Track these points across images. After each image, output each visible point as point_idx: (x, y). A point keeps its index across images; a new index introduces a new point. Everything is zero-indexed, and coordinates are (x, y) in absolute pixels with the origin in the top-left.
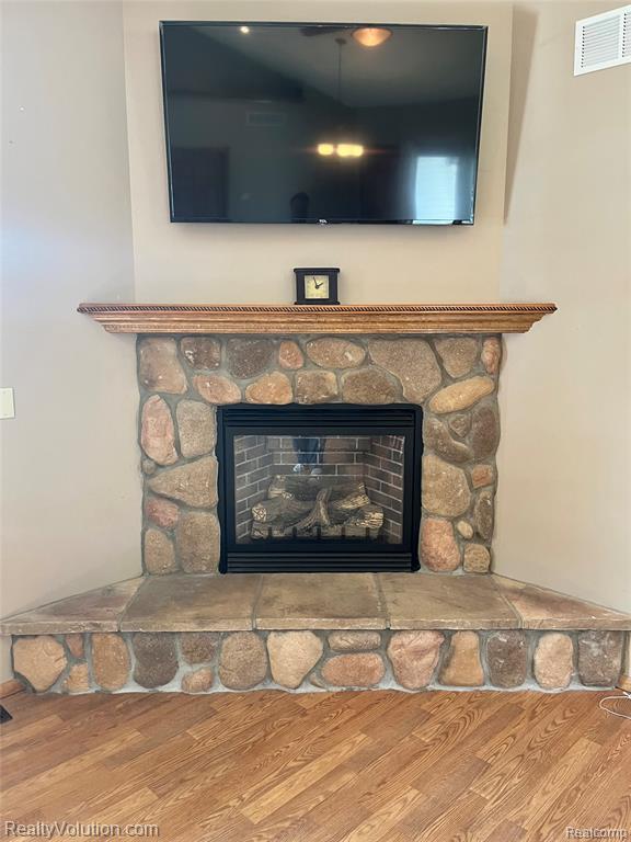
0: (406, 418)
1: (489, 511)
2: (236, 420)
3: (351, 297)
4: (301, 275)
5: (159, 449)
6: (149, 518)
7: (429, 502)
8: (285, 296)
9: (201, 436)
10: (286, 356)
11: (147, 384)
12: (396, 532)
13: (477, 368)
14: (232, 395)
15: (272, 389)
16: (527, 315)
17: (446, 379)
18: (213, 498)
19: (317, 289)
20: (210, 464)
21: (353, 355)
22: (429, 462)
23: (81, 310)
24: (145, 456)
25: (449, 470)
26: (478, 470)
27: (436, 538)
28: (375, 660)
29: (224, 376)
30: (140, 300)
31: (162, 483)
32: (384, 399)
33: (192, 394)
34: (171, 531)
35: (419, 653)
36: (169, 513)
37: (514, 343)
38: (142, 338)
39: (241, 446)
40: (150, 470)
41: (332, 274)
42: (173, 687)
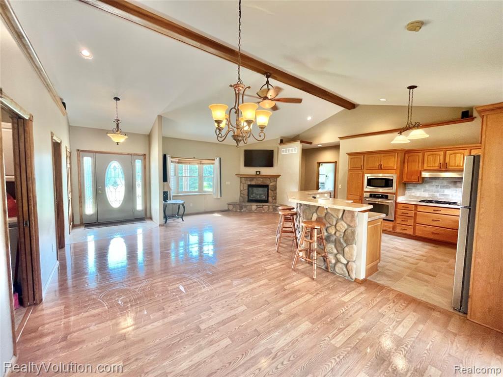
0: (267, 186)
1: (276, 196)
2: (249, 186)
3: (261, 174)
4: (257, 172)
5: (242, 189)
6: (240, 196)
7: (269, 195)
8: (255, 174)
9: (246, 187)
10: (255, 180)
11: (241, 182)
12: (266, 199)
13: (274, 181)
14: (249, 183)
15: (253, 183)
16: (279, 176)
17: (271, 182)
18: (247, 194)
19: (258, 173)
20: (247, 190)
21: (262, 180)
22: (269, 191)
23: (236, 175)
24: (240, 189)
25: (271, 192)
26: (275, 192)
27: (270, 199)
28: (262, 209)
29: (249, 181)
30: (241, 174)
32: (265, 184)
33: (245, 183)
34: (242, 197)
35: (266, 208)
36: (242, 195)
37: (278, 179)
38: (241, 178)
39: (250, 189)
40: (241, 191)
41: (260, 172)
42: (242, 210)
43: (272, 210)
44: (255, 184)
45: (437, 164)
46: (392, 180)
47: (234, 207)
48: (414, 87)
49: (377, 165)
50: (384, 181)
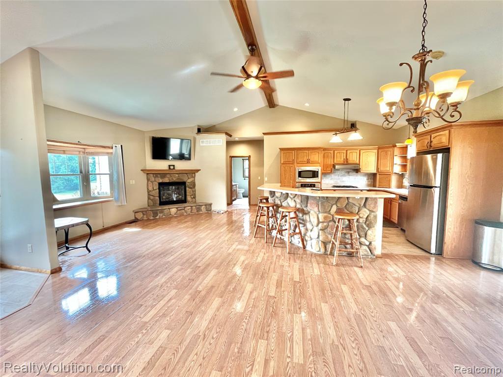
0: (184, 183)
1: (195, 194)
2: (161, 184)
3: (176, 168)
4: (170, 166)
5: (150, 189)
6: (149, 198)
7: (187, 194)
8: (167, 168)
9: (156, 187)
10: (168, 176)
11: (148, 180)
12: (183, 199)
13: (192, 177)
14: (161, 181)
15: (166, 180)
16: (198, 171)
17: (189, 178)
18: (158, 195)
19: (172, 167)
20: (158, 190)
21: (177, 176)
22: (187, 189)
23: (141, 170)
24: (148, 190)
25: (190, 190)
26: (193, 189)
27: (189, 198)
28: (183, 211)
29: (159, 179)
30: (147, 169)
31: (151, 193)
32: (182, 181)
33: (155, 181)
34: (152, 200)
35: (189, 209)
36: (152, 197)
37: (197, 174)
38: (147, 174)
39: (162, 188)
40: (149, 192)
41: (174, 166)
42: (158, 217)
43: (196, 211)
44: (168, 181)
45: (342, 160)
46: (318, 172)
47: (144, 214)
48: (349, 100)
49: (305, 159)
50: (311, 172)
